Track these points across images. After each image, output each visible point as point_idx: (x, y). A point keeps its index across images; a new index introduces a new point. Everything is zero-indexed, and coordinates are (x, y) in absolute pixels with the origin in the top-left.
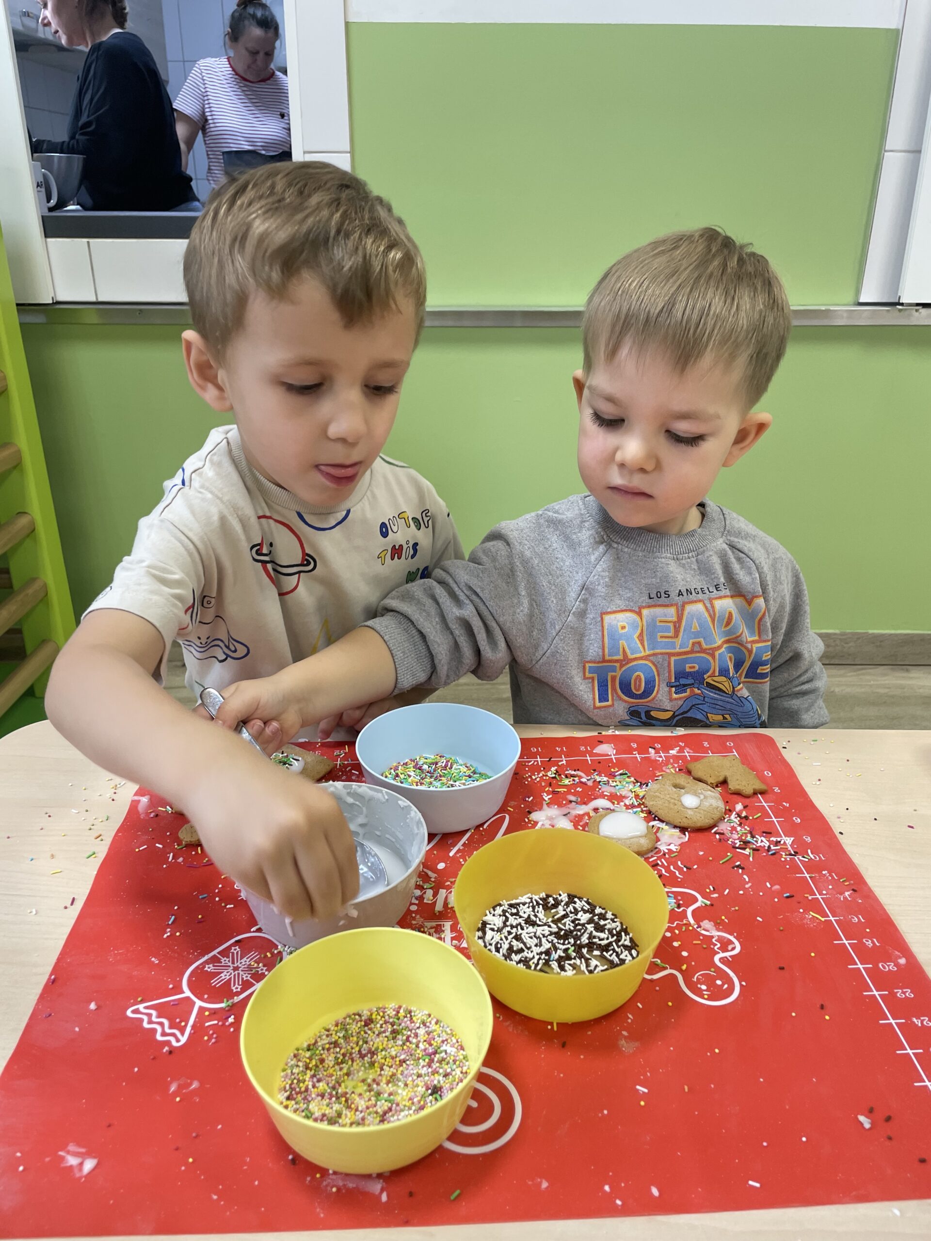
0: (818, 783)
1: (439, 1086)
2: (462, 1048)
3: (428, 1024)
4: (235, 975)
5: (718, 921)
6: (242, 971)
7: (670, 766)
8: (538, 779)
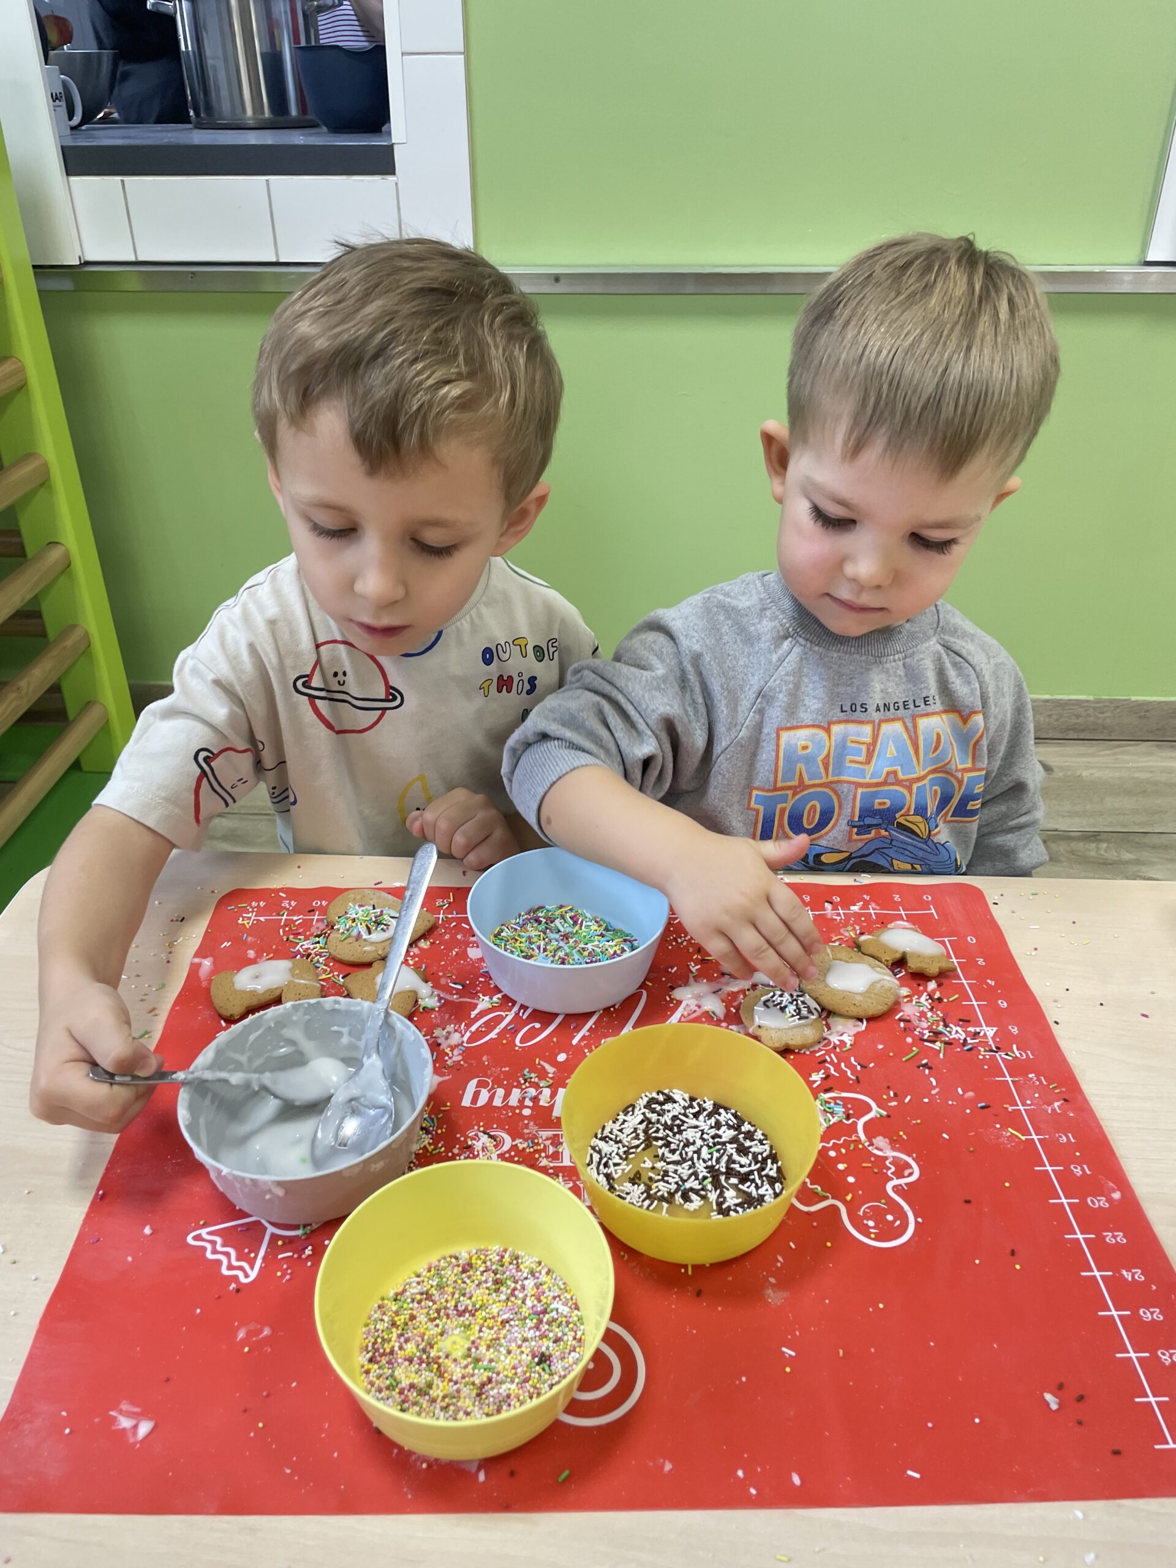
0: (1033, 954)
1: (547, 1353)
2: (577, 1308)
3: (537, 1275)
5: (895, 1138)
7: (850, 928)
8: (685, 943)
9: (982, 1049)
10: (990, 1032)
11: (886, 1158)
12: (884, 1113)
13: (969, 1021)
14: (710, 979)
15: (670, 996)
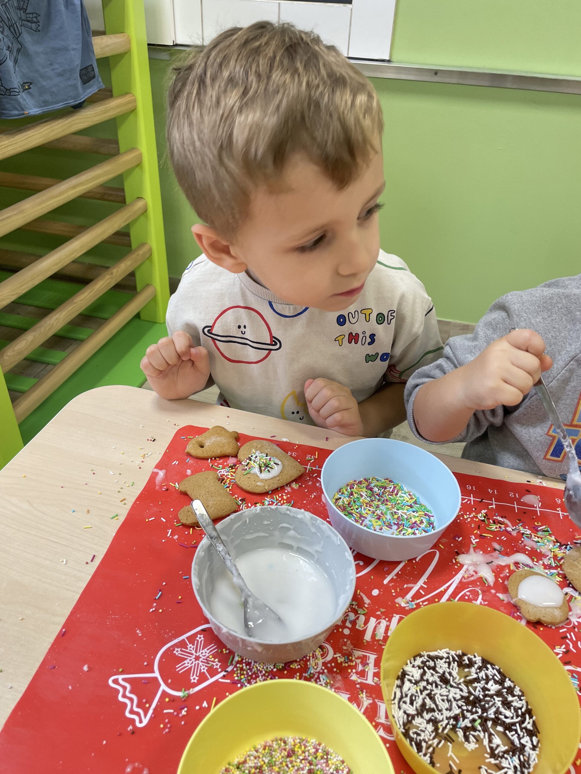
4: (195, 665)
6: (202, 662)
8: (469, 520)
14: (485, 552)
15: (455, 559)
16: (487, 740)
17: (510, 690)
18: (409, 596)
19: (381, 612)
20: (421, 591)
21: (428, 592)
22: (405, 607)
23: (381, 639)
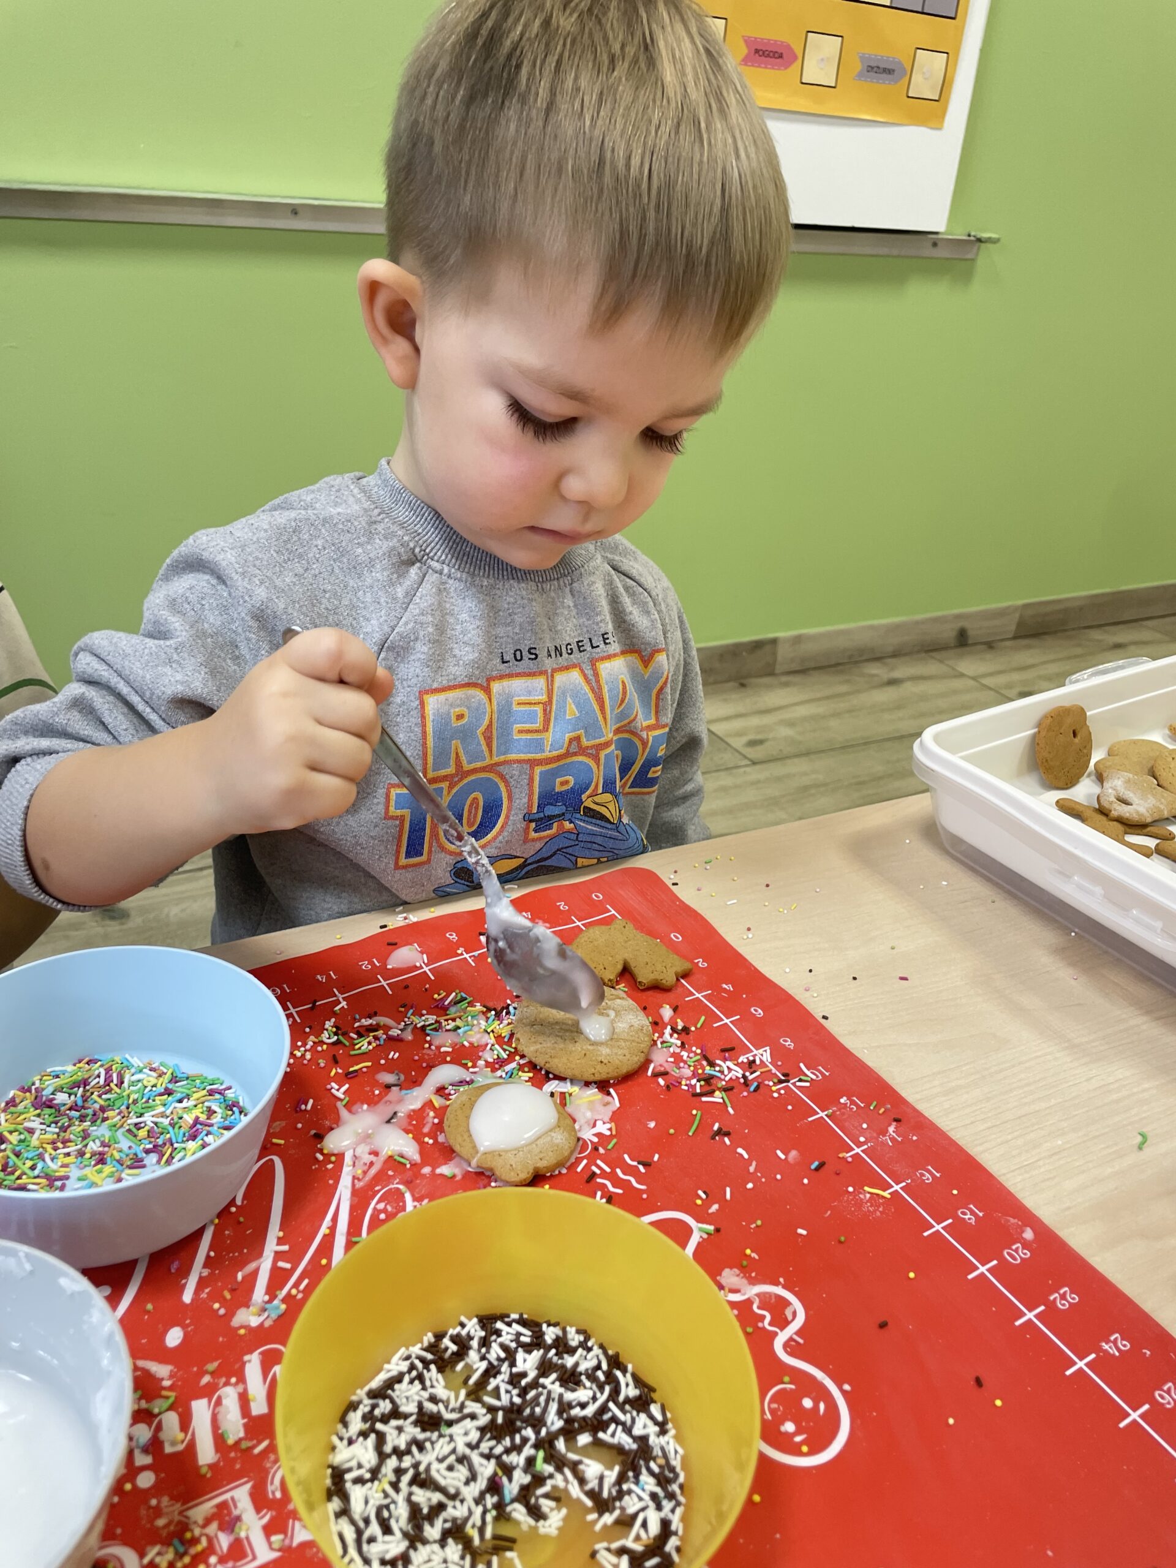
0: (750, 935)
5: (745, 1263)
8: (308, 1056)
9: (771, 1083)
10: (764, 1055)
11: (749, 1302)
12: (711, 1228)
13: (732, 1049)
14: (372, 1102)
15: (321, 1151)
16: (576, 1483)
17: (562, 1346)
18: (259, 1294)
19: (212, 1374)
20: (281, 1264)
21: (294, 1256)
22: (262, 1324)
23: (242, 1434)
